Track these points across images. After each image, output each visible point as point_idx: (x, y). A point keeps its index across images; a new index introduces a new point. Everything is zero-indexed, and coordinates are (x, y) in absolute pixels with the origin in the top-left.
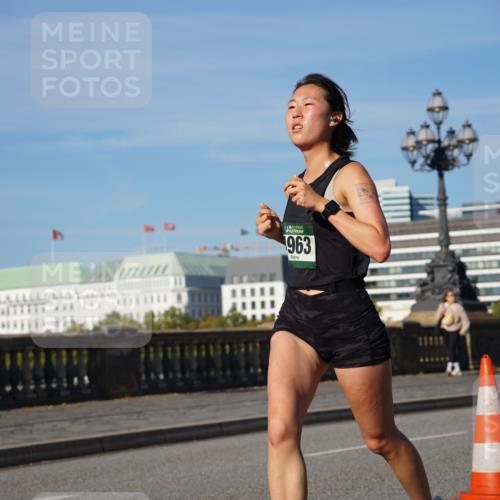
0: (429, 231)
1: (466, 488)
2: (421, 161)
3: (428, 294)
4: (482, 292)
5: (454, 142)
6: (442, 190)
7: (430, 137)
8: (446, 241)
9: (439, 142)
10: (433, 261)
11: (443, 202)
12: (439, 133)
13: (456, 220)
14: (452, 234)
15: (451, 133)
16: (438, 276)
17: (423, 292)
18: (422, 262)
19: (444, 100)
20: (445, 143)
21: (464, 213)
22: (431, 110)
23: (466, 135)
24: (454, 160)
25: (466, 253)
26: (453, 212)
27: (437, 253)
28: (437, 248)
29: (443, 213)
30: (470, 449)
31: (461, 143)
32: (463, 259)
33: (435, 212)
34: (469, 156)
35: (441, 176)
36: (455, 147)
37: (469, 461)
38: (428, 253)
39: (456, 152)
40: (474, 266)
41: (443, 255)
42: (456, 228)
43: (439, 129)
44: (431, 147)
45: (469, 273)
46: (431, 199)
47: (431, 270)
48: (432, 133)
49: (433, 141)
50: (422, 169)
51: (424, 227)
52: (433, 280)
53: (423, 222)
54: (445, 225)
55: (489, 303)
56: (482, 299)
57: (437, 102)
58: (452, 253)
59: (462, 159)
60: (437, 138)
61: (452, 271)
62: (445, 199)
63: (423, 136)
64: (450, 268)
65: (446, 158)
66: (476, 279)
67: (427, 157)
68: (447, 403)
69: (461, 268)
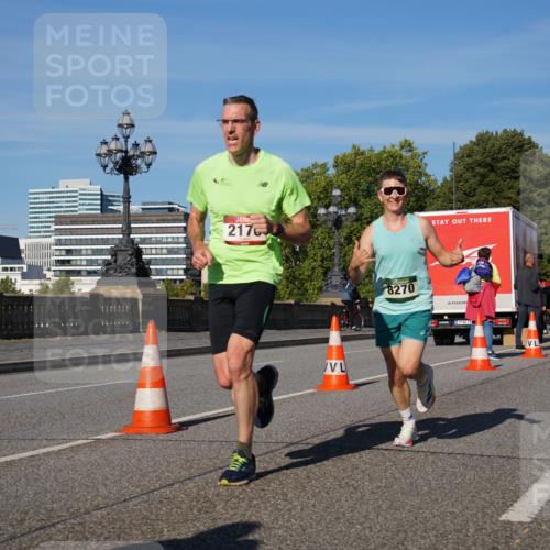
0: (115, 222)
1: (128, 423)
2: (111, 165)
3: (112, 272)
4: (153, 272)
5: (138, 153)
6: (127, 190)
7: (119, 147)
8: (128, 231)
9: (126, 152)
10: (117, 246)
11: (127, 199)
12: (126, 145)
13: (136, 215)
14: (132, 225)
15: (136, 145)
16: (120, 258)
17: (107, 270)
18: (109, 247)
19: (131, 119)
20: (131, 153)
21: (143, 209)
22: (120, 126)
23: (148, 148)
24: (137, 167)
25: (144, 241)
26: (135, 208)
27: (120, 240)
28: (121, 236)
29: (127, 208)
30: (135, 393)
31: (143, 153)
32: (140, 246)
33: (121, 208)
34: (149, 165)
35: (126, 179)
36: (139, 157)
37: (133, 402)
38: (113, 239)
39: (139, 161)
40: (148, 251)
41: (124, 242)
42: (137, 221)
43: (126, 141)
44: (119, 155)
45: (144, 257)
46: (118, 196)
47: (114, 253)
48: (121, 144)
49: (121, 151)
50: (111, 173)
51: (111, 219)
52: (115, 261)
53: (111, 214)
54: (128, 218)
55: (159, 281)
56: (153, 278)
57: (126, 120)
58: (132, 240)
59: (144, 167)
60: (124, 148)
61: (131, 255)
62: (130, 197)
63: (113, 146)
64: (130, 252)
65: (131, 166)
66: (149, 262)
67: (116, 163)
69: (139, 253)
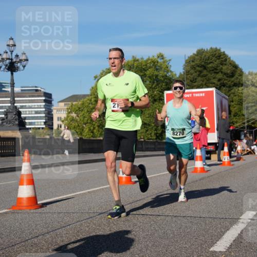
0: (6, 97)
1: (14, 204)
2: (4, 67)
3: (5, 124)
4: (27, 124)
5: (18, 60)
6: (12, 80)
7: (8, 57)
8: (13, 102)
9: (12, 59)
10: (7, 110)
11: (13, 85)
12: (12, 56)
13: (18, 93)
14: (16, 99)
15: (17, 56)
16: (9, 116)
17: (2, 123)
18: (3, 110)
19: (14, 42)
20: (14, 60)
21: (22, 90)
22: (8, 45)
23: (23, 57)
24: (18, 67)
25: (22, 107)
26: (17, 90)
27: (9, 106)
28: (10, 105)
29: (13, 90)
30: (18, 188)
31: (21, 61)
32: (20, 110)
33: (9, 89)
34: (24, 67)
35: (12, 74)
36: (18, 62)
37: (17, 193)
38: (5, 106)
39: (19, 64)
40: (25, 113)
41: (12, 108)
42: (18, 97)
43: (12, 54)
44: (8, 61)
45: (22, 116)
46: (8, 83)
47: (6, 113)
48: (9, 55)
49: (9, 59)
50: (4, 71)
51: (4, 95)
52: (7, 118)
53: (4, 93)
54: (13, 95)
55: (30, 128)
56: (27, 127)
57: (11, 42)
58: (16, 107)
59: (21, 68)
60: (11, 58)
61: (15, 115)
62: (14, 84)
63: (4, 56)
64: (15, 113)
65: (14, 67)
66: (25, 118)
67: (7, 65)
68: (10, 169)
69: (19, 113)
